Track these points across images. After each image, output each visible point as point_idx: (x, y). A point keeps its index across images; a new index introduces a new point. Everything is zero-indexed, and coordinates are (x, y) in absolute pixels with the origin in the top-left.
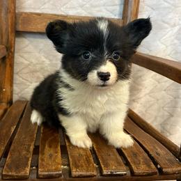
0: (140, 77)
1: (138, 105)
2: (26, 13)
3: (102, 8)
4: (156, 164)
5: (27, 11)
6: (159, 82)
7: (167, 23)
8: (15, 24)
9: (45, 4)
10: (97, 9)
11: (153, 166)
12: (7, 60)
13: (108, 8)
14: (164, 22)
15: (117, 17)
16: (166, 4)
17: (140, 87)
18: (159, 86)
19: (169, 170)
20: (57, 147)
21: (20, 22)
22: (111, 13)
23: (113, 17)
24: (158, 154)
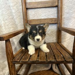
1: (65, 43)
4: (64, 59)
5: (30, 19)
7: (72, 17)
10: (50, 16)
11: (63, 59)
20: (36, 54)
23: (55, 17)
24: (66, 56)
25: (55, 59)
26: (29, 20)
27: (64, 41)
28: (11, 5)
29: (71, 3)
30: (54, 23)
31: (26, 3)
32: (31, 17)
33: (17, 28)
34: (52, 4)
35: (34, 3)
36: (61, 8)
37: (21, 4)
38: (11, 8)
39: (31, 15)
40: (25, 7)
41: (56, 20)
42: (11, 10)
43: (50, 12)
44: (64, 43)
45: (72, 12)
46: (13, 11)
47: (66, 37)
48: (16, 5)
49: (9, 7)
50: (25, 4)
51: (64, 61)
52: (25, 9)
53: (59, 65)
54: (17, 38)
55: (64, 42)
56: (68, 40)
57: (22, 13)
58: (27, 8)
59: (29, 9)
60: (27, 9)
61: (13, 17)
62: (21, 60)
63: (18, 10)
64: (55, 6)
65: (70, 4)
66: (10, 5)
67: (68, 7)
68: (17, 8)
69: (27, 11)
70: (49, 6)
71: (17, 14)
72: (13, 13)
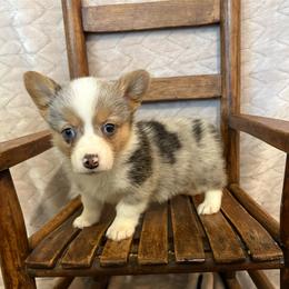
3: (195, 63)
9: (124, 67)
10: (189, 65)
11: (241, 252)
13: (203, 62)
14: (280, 70)
15: (216, 72)
16: (282, 46)
17: (258, 160)
19: (261, 256)
24: (253, 238)
25: (209, 251)
27: (251, 174)
28: (16, 18)
29: (278, 10)
30: (205, 95)
31: (80, 10)
32: (106, 68)
34: (198, 15)
35: (118, 10)
36: (237, 32)
37: (61, 12)
38: (20, 31)
39: (106, 61)
40: (78, 28)
41: (214, 85)
42: (18, 39)
43: (188, 48)
44: (254, 182)
45: (284, 50)
46: (26, 45)
48: (41, 19)
49: (11, 25)
50: (76, 14)
51: (243, 261)
52: (79, 35)
53: (231, 281)
54: (46, 162)
55: (251, 177)
56: (268, 170)
57: (66, 53)
58: (86, 29)
59: (98, 37)
60: (87, 35)
62: (60, 261)
63: (49, 41)
64: (210, 21)
65: (277, 14)
66: (13, 18)
67: (265, 26)
68: (43, 31)
69: (88, 44)
70: (185, 22)
71: (43, 58)
72: (26, 52)
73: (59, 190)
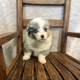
0: (70, 42)
2: (26, 19)
3: (55, 16)
6: (77, 44)
8: (23, 24)
9: (33, 16)
10: (53, 17)
12: (20, 37)
17: (70, 46)
18: (77, 45)
21: (25, 23)
22: (58, 18)
23: (59, 19)
26: (25, 20)
32: (28, 15)
33: (7, 29)
43: (53, 12)
46: (3, 5)
47: (70, 45)
55: (68, 51)
57: (16, 9)
58: (23, 2)
59: (26, 5)
61: (3, 14)
63: (10, 5)
69: (23, 7)
71: (8, 10)
72: (3, 8)
73: (9, 52)
